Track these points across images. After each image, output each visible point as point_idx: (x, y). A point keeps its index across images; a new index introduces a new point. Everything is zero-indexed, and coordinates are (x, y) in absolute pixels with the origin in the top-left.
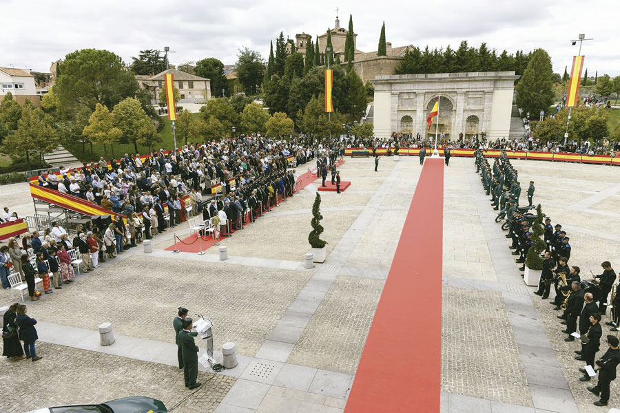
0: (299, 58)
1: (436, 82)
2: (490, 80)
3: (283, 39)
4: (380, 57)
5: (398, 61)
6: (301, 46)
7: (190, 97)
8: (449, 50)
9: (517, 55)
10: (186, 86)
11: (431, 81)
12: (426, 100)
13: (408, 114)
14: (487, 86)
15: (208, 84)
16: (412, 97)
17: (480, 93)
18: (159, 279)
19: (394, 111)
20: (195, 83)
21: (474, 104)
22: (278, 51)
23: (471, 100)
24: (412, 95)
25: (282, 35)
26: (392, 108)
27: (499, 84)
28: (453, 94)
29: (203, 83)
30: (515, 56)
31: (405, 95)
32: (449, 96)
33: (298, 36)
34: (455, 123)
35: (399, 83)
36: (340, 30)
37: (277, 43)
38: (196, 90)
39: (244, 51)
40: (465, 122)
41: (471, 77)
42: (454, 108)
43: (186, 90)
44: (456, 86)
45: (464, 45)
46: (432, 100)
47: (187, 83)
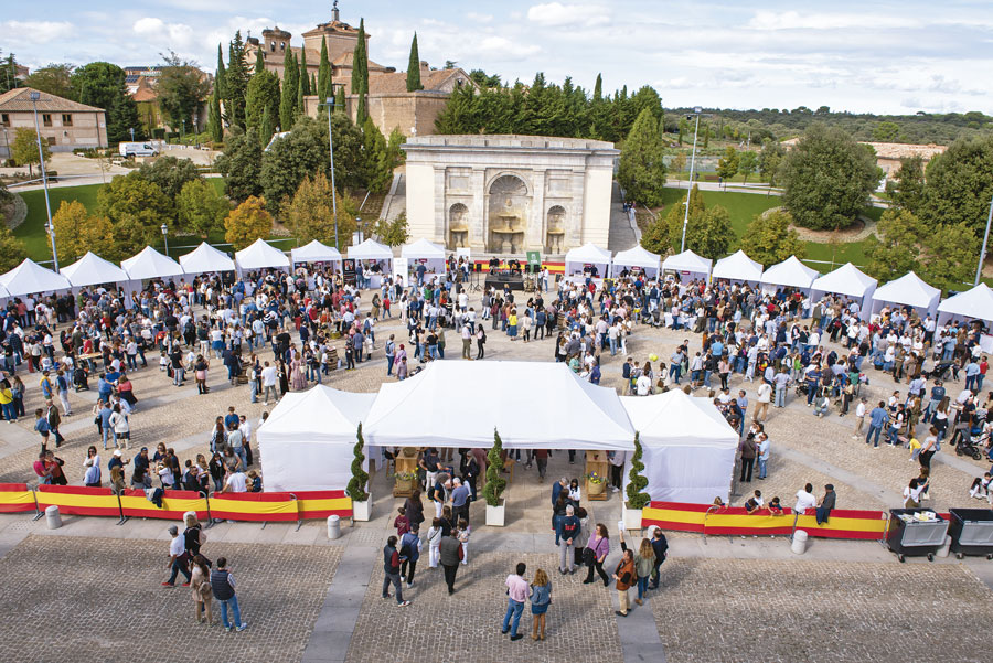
0: (271, 81)
1: (501, 153)
2: (581, 155)
3: (240, 43)
4: (411, 94)
5: (442, 102)
6: (273, 49)
7: (65, 141)
8: (518, 85)
9: (616, 95)
10: (57, 121)
11: (495, 152)
12: (488, 179)
13: (461, 201)
14: (577, 163)
15: (102, 117)
16: (466, 175)
17: (565, 173)
18: (91, 588)
19: (438, 196)
20: (75, 117)
21: (558, 189)
22: (232, 64)
23: (554, 183)
24: (466, 170)
25: (238, 36)
26: (435, 191)
27: (592, 161)
28: (527, 172)
29: (92, 116)
30: (612, 97)
31: (455, 170)
32: (520, 175)
33: (267, 33)
34: (531, 217)
35: (444, 152)
36: (340, 26)
37: (231, 47)
38: (78, 128)
39: (170, 57)
40: (546, 215)
41: (554, 149)
42: (529, 194)
43: (59, 128)
44: (531, 161)
45: (540, 80)
46: (497, 180)
47: (60, 116)
